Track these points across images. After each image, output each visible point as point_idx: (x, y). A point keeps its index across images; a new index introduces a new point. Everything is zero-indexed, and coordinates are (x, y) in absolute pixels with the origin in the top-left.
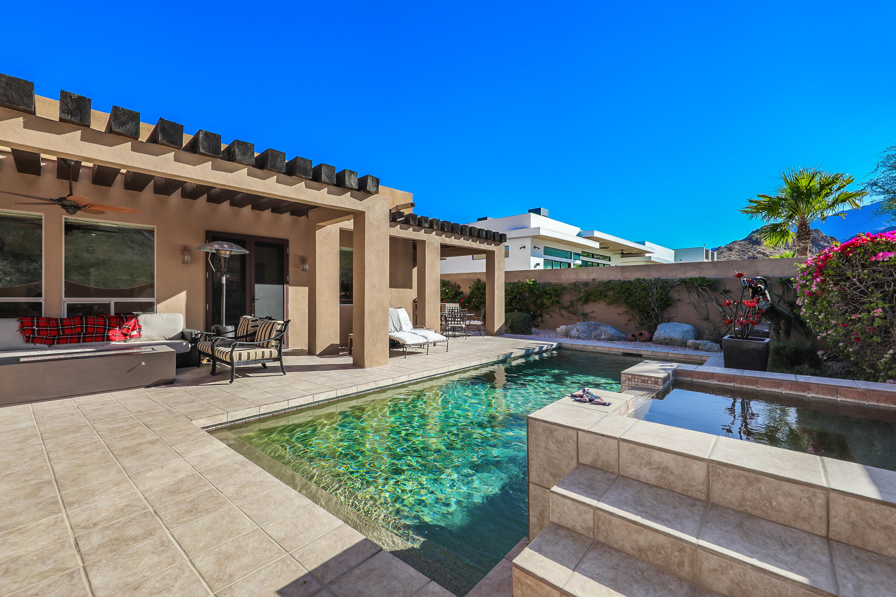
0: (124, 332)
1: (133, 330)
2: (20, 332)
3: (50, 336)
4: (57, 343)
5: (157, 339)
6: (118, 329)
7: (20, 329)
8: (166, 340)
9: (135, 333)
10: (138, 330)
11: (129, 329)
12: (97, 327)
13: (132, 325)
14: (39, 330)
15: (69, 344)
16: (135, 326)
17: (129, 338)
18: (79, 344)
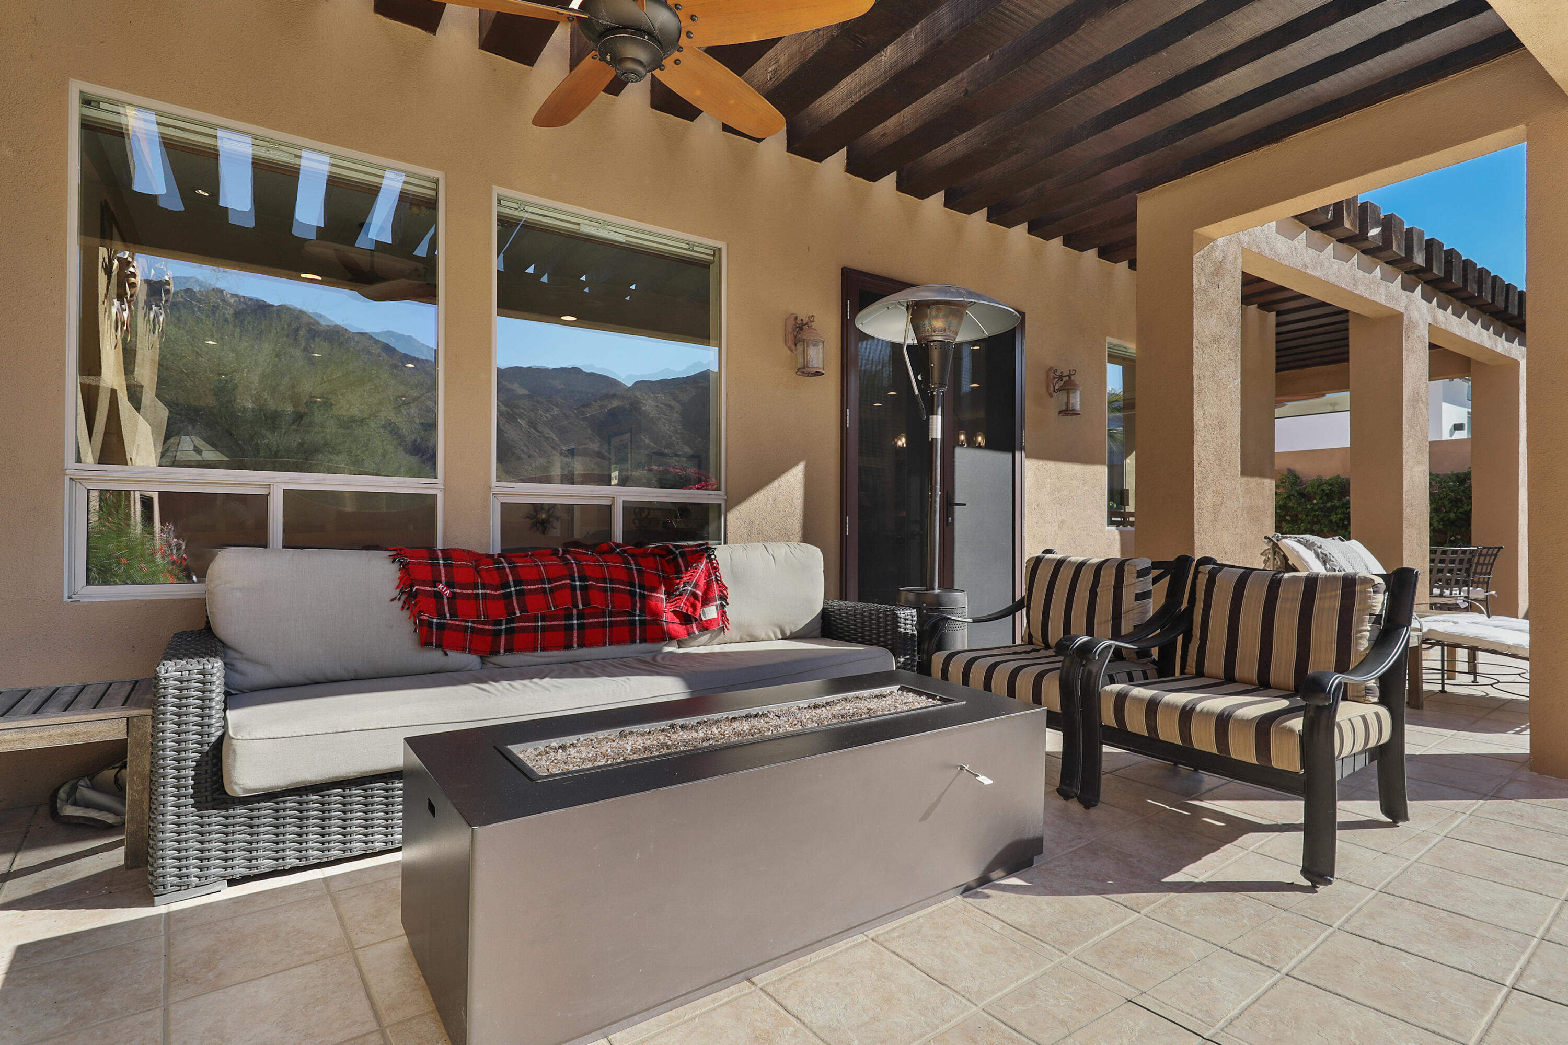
0: (683, 606)
1: (706, 601)
2: (401, 603)
3: (484, 623)
4: (508, 650)
5: (763, 636)
6: (663, 596)
7: (402, 592)
8: (785, 638)
9: (711, 612)
10: (718, 602)
11: (694, 595)
12: (612, 589)
13: (702, 582)
14: (453, 597)
15: (539, 653)
16: (709, 585)
17: (700, 630)
18: (569, 653)
